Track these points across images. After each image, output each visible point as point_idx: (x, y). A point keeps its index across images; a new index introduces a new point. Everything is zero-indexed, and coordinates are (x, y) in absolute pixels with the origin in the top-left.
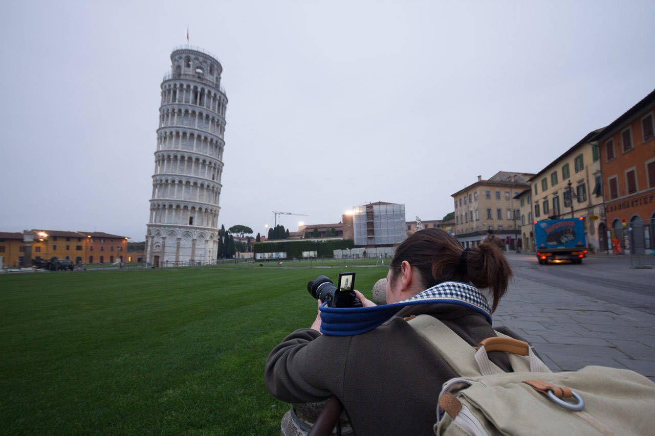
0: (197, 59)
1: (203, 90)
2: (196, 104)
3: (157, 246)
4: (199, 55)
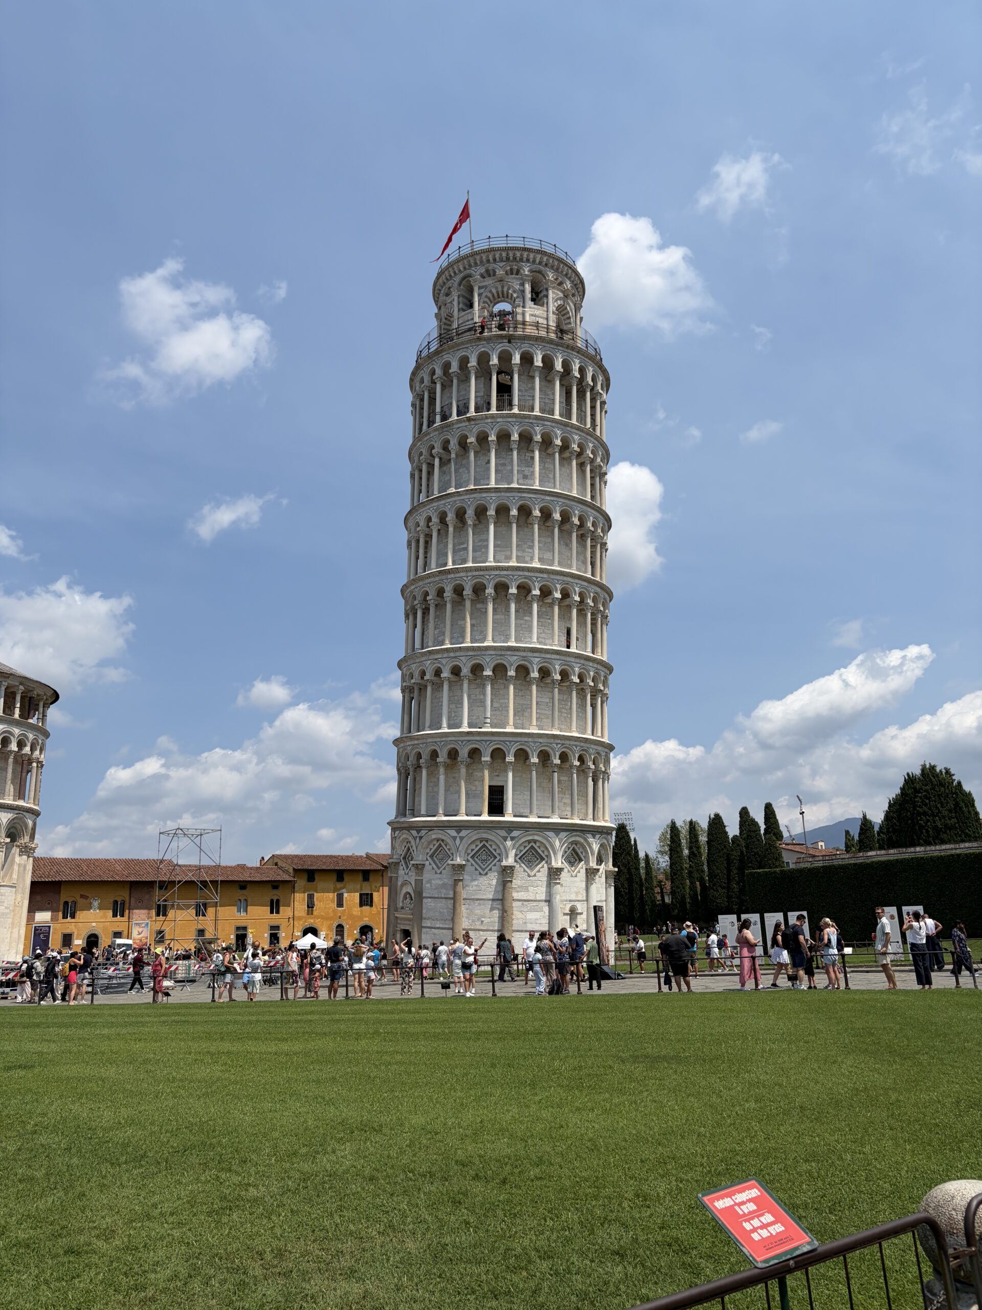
0: (489, 273)
1: (505, 358)
2: (489, 410)
3: (405, 898)
4: (495, 260)
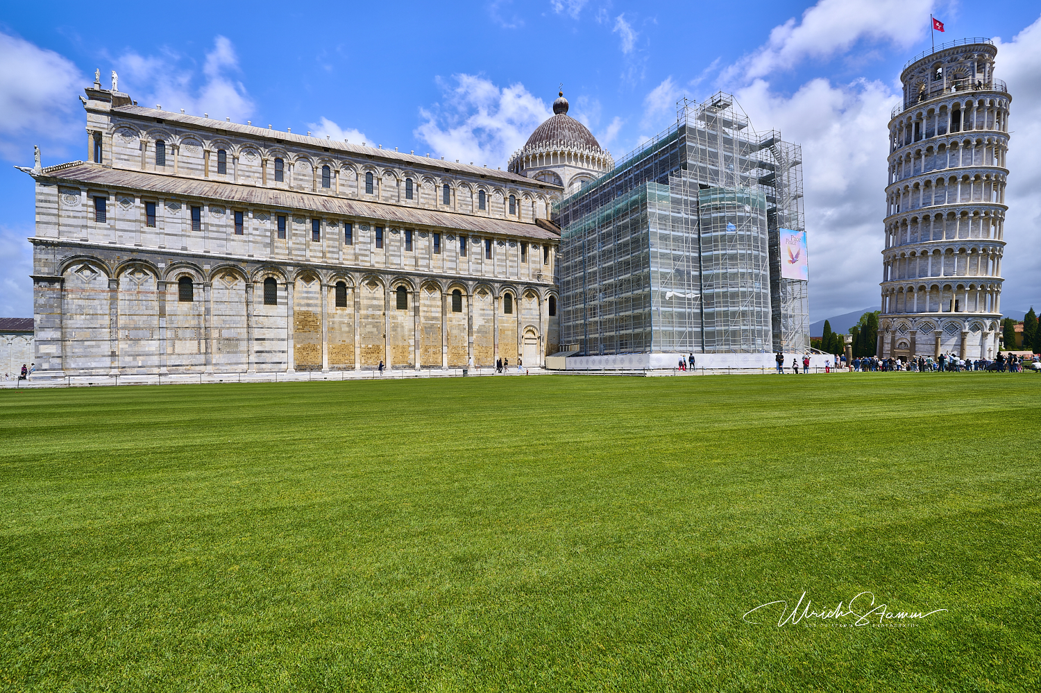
3: (901, 344)
4: (957, 52)
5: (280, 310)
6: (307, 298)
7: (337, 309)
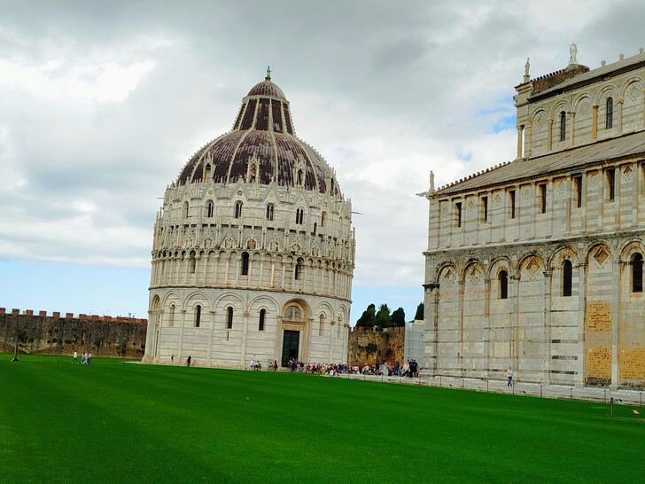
5: (574, 301)
6: (600, 283)
7: (631, 297)
